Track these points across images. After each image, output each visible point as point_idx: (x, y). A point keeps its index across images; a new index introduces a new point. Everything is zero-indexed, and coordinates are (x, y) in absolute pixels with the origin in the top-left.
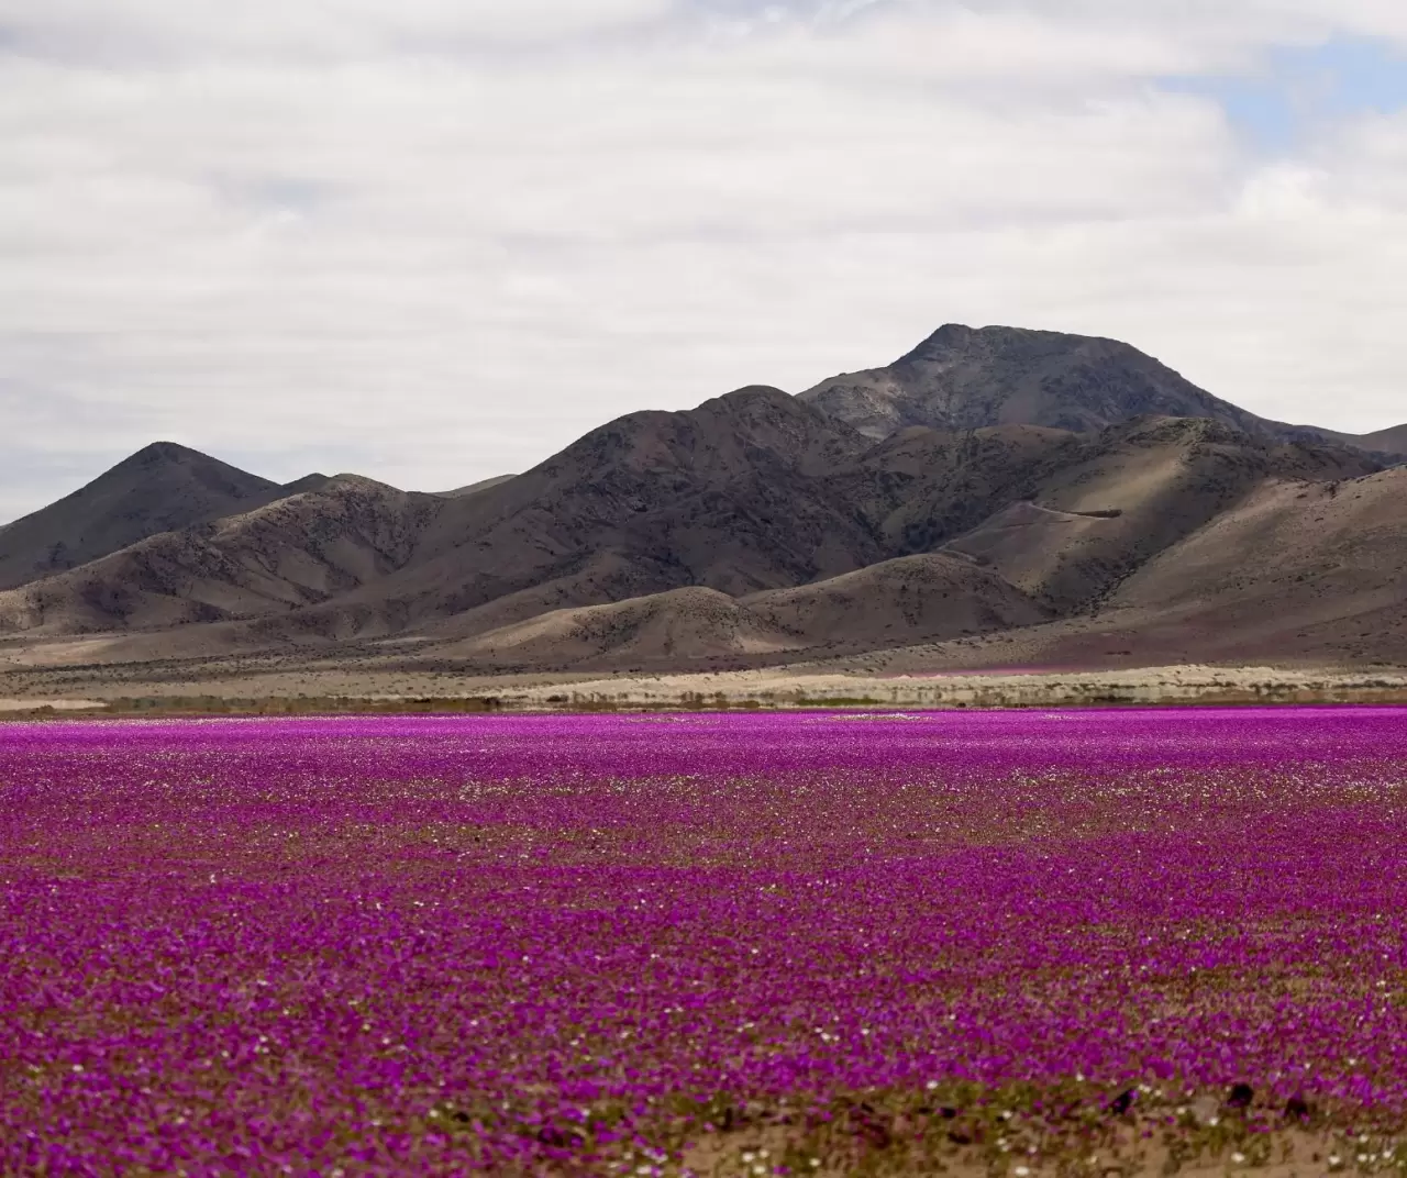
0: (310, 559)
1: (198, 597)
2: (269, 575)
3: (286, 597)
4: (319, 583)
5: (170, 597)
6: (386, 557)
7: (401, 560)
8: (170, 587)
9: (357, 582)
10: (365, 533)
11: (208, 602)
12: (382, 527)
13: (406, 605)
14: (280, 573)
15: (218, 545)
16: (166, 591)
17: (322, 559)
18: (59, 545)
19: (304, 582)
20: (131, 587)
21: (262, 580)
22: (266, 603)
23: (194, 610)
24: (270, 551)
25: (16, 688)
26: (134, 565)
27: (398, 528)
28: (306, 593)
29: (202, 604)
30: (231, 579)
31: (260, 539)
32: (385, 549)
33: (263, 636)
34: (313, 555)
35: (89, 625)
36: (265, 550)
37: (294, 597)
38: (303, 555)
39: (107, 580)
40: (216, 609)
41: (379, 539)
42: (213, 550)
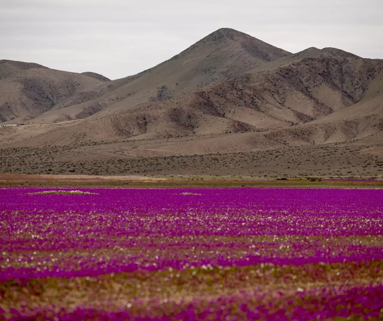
0: (304, 97)
1: (237, 118)
2: (280, 106)
3: (288, 119)
4: (309, 111)
5: (220, 118)
6: (349, 96)
7: (357, 97)
8: (222, 112)
9: (331, 111)
10: (337, 82)
11: (243, 120)
12: (347, 79)
13: (357, 124)
14: (286, 104)
15: (250, 88)
16: (219, 115)
17: (311, 97)
18: (163, 87)
19: (300, 110)
20: (198, 113)
21: (275, 108)
22: (277, 122)
23: (234, 126)
24: (281, 92)
25: (123, 169)
26: (201, 99)
27: (357, 79)
28: (301, 116)
29: (239, 122)
30: (258, 109)
31: (275, 85)
32: (348, 91)
33: (272, 141)
34: (306, 95)
35: (172, 134)
36: (278, 91)
37: (294, 119)
38: (300, 94)
39: (185, 108)
40: (247, 125)
41: (345, 85)
42: (247, 91)
